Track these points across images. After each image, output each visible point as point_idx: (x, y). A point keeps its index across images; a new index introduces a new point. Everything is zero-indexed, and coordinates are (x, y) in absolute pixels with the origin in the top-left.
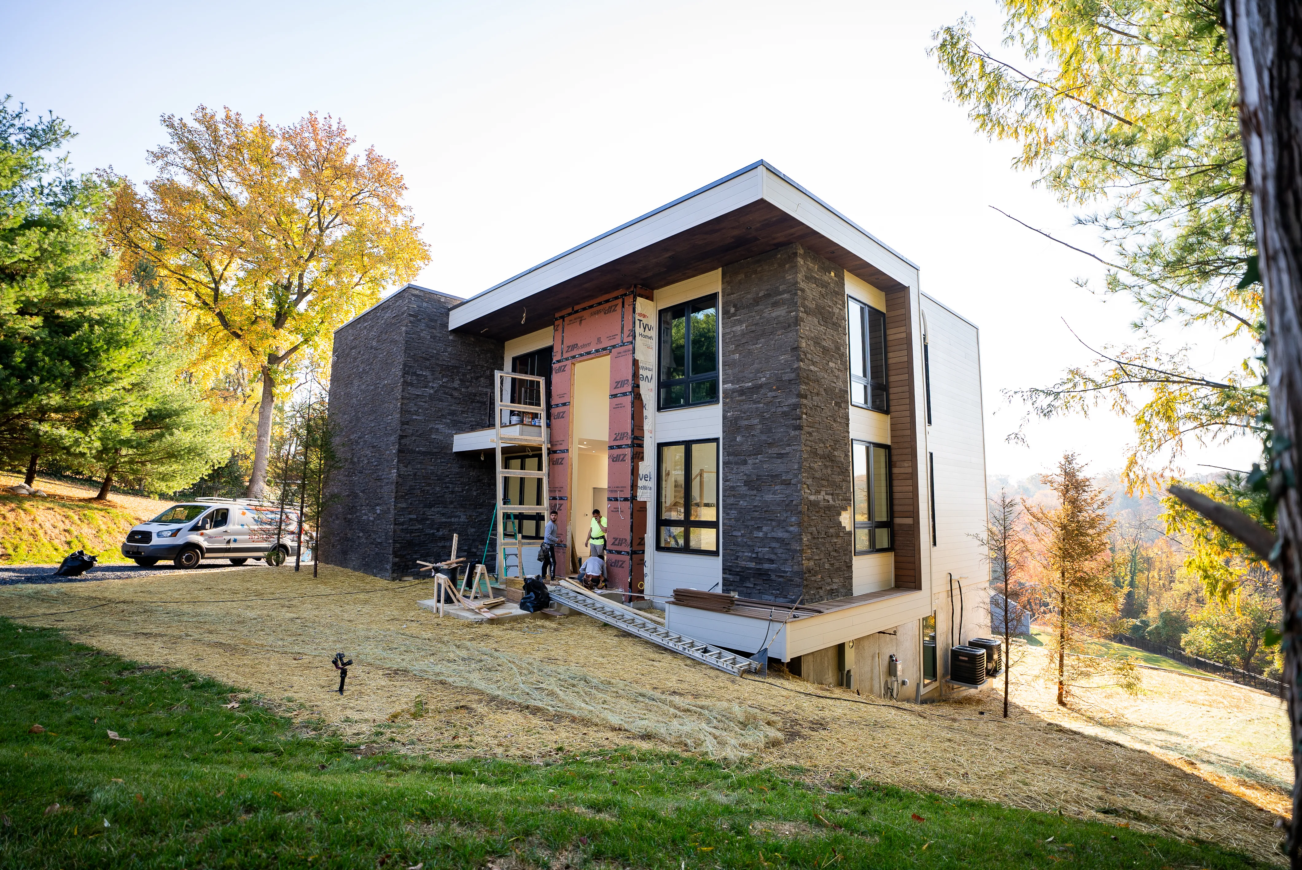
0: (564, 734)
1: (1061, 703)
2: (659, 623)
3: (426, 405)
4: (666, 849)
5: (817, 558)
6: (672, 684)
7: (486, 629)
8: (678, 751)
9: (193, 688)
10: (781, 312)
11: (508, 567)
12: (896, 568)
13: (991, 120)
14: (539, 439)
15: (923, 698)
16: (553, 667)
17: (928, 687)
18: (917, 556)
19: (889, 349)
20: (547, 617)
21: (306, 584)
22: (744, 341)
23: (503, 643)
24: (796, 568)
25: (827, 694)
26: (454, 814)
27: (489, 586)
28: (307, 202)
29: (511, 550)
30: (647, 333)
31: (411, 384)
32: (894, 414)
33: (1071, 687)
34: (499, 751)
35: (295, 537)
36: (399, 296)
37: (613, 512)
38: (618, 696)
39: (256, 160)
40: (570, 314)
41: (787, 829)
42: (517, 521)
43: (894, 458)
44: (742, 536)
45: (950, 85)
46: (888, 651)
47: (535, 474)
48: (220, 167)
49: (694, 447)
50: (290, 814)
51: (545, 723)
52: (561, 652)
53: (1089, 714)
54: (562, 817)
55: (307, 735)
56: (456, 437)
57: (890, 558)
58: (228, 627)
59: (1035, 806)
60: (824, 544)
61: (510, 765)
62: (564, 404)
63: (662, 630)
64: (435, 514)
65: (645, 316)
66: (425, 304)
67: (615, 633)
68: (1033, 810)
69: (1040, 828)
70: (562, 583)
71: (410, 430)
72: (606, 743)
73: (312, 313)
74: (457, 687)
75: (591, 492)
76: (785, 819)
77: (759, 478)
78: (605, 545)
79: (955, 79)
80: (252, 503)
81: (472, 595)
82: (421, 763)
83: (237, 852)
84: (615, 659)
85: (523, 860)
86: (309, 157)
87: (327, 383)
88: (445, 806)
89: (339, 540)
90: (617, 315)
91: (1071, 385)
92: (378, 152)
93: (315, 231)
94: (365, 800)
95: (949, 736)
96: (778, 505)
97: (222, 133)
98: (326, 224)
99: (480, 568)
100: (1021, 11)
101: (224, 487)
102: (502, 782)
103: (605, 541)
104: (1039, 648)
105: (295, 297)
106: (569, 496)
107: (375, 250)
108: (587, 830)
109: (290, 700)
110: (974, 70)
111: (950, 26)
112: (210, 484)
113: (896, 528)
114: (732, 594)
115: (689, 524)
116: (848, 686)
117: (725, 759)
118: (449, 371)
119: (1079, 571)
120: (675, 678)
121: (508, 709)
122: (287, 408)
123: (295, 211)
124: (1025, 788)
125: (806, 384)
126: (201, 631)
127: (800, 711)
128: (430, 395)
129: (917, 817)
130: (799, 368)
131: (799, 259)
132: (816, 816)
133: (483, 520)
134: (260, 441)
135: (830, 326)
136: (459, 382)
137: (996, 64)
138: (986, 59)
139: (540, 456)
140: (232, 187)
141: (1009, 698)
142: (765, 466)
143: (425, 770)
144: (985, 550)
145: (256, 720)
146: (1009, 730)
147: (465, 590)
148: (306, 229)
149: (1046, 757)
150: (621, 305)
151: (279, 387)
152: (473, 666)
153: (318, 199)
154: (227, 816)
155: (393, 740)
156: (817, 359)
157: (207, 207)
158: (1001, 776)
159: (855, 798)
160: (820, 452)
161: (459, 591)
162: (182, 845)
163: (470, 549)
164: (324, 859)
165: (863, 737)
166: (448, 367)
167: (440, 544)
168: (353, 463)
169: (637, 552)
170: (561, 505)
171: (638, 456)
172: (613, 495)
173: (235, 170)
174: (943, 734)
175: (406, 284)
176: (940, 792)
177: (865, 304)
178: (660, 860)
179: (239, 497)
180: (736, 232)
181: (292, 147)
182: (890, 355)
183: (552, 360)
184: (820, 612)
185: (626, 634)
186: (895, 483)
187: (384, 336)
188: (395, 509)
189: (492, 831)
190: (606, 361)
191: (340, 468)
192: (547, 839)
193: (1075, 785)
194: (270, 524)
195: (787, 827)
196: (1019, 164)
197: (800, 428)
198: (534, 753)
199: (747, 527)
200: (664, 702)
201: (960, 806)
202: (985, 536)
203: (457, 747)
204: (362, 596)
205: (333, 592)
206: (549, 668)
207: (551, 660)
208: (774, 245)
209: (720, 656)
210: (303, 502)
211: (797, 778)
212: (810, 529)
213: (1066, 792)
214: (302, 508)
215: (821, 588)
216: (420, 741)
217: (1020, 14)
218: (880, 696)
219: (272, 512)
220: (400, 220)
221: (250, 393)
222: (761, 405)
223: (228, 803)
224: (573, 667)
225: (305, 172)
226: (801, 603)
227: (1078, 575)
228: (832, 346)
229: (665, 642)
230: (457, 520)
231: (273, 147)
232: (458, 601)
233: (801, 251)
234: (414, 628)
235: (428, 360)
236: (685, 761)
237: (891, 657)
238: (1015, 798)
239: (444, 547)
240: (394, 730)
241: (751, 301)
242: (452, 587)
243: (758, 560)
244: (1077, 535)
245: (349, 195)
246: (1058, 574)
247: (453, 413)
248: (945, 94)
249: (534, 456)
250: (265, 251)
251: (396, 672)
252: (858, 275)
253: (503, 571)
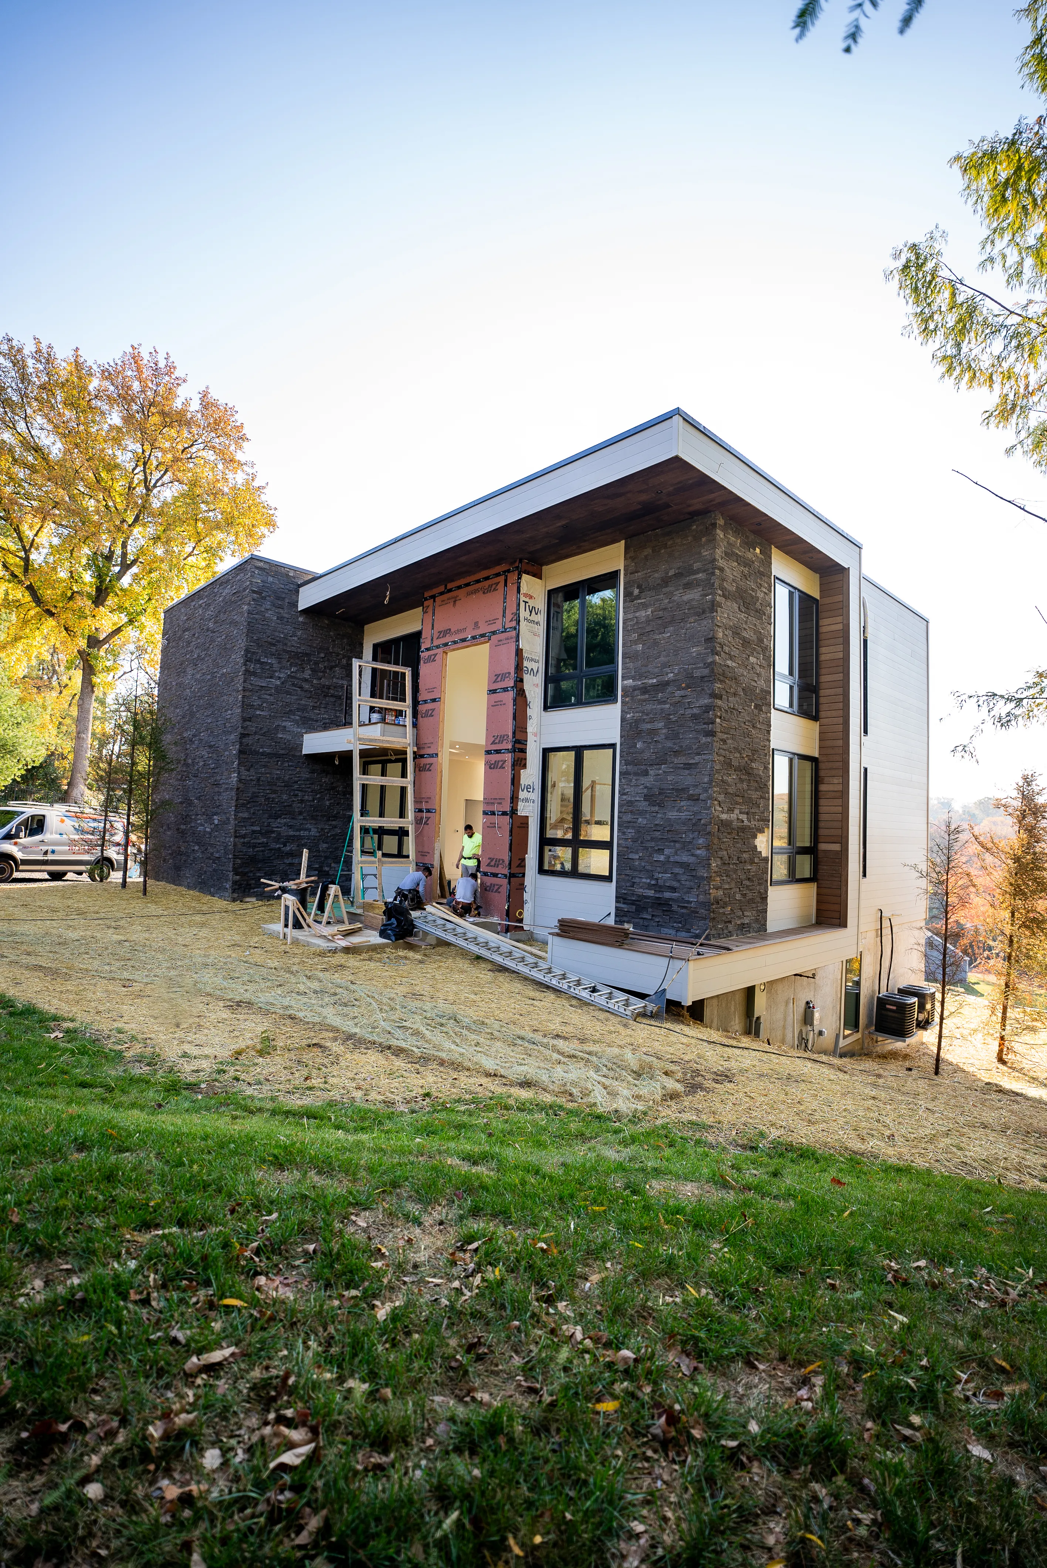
0: (431, 1079)
1: (1001, 1060)
2: (540, 957)
3: (272, 699)
4: (553, 1207)
5: (727, 886)
6: (555, 1026)
7: (340, 958)
8: (562, 1100)
9: (11, 1014)
10: (694, 595)
11: (365, 889)
12: (818, 902)
13: (961, 363)
14: (404, 740)
15: (843, 1050)
16: (418, 1004)
17: (849, 1038)
18: (843, 888)
19: (822, 643)
20: (411, 947)
21: (134, 903)
22: (648, 629)
23: (360, 975)
24: (702, 898)
25: (734, 1043)
26: (311, 1162)
27: (344, 910)
28: (130, 455)
29: (370, 869)
30: (534, 617)
31: (254, 674)
32: (823, 721)
33: (1013, 1044)
34: (358, 1094)
35: (120, 849)
36: (239, 569)
37: (488, 828)
38: (493, 1038)
39: (70, 404)
40: (442, 594)
41: (689, 1190)
42: (376, 837)
43: (822, 773)
44: (640, 859)
45: (911, 318)
46: (804, 996)
47: (398, 782)
48: (29, 411)
49: (587, 753)
50: (127, 1154)
51: (409, 1066)
52: (427, 988)
53: (1031, 1074)
54: (434, 1168)
55: (140, 1070)
56: (306, 736)
57: (811, 889)
58: (48, 948)
59: (970, 1173)
60: (735, 871)
61: (370, 1110)
62: (434, 700)
63: (543, 965)
64: (281, 826)
65: (531, 597)
66: (270, 579)
67: (489, 967)
68: (968, 1178)
69: (975, 1197)
70: (429, 908)
71: (252, 727)
72: (479, 1089)
73: (136, 588)
74: (308, 1023)
75: (463, 804)
76: (686, 1179)
77: (662, 791)
78: (479, 866)
79: (919, 310)
80: (71, 809)
81: (324, 920)
82: (269, 1105)
83: (70, 1193)
84: (489, 996)
85: (390, 1214)
86: (133, 400)
87: (155, 671)
88: (300, 1152)
89: (171, 854)
90: (498, 595)
91: (1038, 689)
92: (214, 394)
93: (140, 490)
94: (210, 1142)
95: (873, 1093)
96: (684, 824)
97: (31, 370)
98: (153, 482)
99: (333, 889)
100: (1005, 224)
101: (40, 790)
102: (362, 1129)
103: (479, 861)
104: (980, 999)
105: (117, 569)
106: (437, 808)
107: (211, 514)
108: (463, 1183)
109: (120, 1031)
110: (942, 299)
111: (917, 242)
112: (23, 787)
113: (820, 855)
114: (626, 926)
115: (577, 843)
116: (757, 1034)
117: (616, 1111)
118: (299, 658)
119: (1032, 911)
120: (558, 1020)
121: (367, 1048)
122: (110, 700)
123: (117, 466)
124: (959, 1153)
125: (721, 682)
126: (19, 952)
127: (702, 1061)
128: (277, 687)
129: (837, 1181)
130: (714, 663)
131: (718, 531)
132: (722, 1176)
133: (337, 835)
134: (79, 738)
135: (752, 613)
136: (310, 672)
137: (971, 292)
138: (959, 286)
139: (404, 761)
140: (43, 436)
141: (942, 1054)
142: (669, 778)
143: (274, 1113)
144: (923, 883)
145: (83, 1052)
146: (942, 1089)
147: (316, 915)
148: (129, 488)
149: (984, 1120)
150: (502, 584)
151: (100, 676)
152: (326, 1000)
153: (143, 451)
154: (57, 1154)
155: (237, 1079)
156: (734, 652)
157: (15, 460)
158: (932, 1139)
159: (766, 1159)
160: (735, 763)
161: (309, 914)
162: (9, 1182)
163: (321, 867)
164: (167, 1204)
165: (775, 1092)
166: (297, 653)
167: (287, 861)
168: (186, 765)
169: (516, 876)
170: (428, 818)
171: (520, 763)
172: (490, 808)
173: (46, 416)
174: (866, 1091)
175: (247, 555)
176: (862, 1154)
177: (795, 588)
178: (546, 1219)
179: (57, 802)
180: (644, 497)
181: (112, 388)
182: (823, 650)
183: (419, 647)
184: (729, 949)
185: (503, 969)
186: (822, 802)
187: (222, 617)
188: (235, 819)
189: (355, 1180)
190: (484, 650)
191: (172, 770)
192: (417, 1192)
193: (1016, 1151)
194: (92, 834)
195: (689, 1188)
196: (992, 419)
197: (712, 734)
198: (397, 1098)
199: (646, 848)
200: (546, 1046)
201: (885, 1171)
202: (923, 867)
203: (310, 1089)
204: (198, 918)
205: (165, 913)
206: (413, 1004)
207: (416, 996)
208: (689, 513)
209: (610, 997)
210: (129, 810)
211: (698, 1135)
212: (721, 853)
213: (1006, 1159)
214: (128, 816)
215: (730, 922)
216: (268, 1080)
217: (1002, 229)
218: (793, 1047)
219: (95, 820)
220: (239, 478)
221: (68, 682)
222: (667, 706)
223: (58, 1140)
224: (441, 1004)
225: (128, 419)
226: (707, 938)
227: (1031, 915)
228: (754, 638)
229: (547, 979)
230: (306, 833)
231: (91, 388)
232: (309, 926)
233: (721, 522)
234: (258, 956)
235: (274, 645)
236: (570, 1112)
237: (808, 1003)
238: (947, 1164)
239: (291, 864)
240: (238, 1068)
241: (659, 581)
242: (302, 909)
243: (658, 888)
244: (1032, 869)
245: (180, 447)
246: (1007, 914)
247: (303, 709)
248: (905, 328)
249: (396, 761)
250: (80, 513)
251: (239, 1004)
252: (787, 553)
253: (360, 893)
